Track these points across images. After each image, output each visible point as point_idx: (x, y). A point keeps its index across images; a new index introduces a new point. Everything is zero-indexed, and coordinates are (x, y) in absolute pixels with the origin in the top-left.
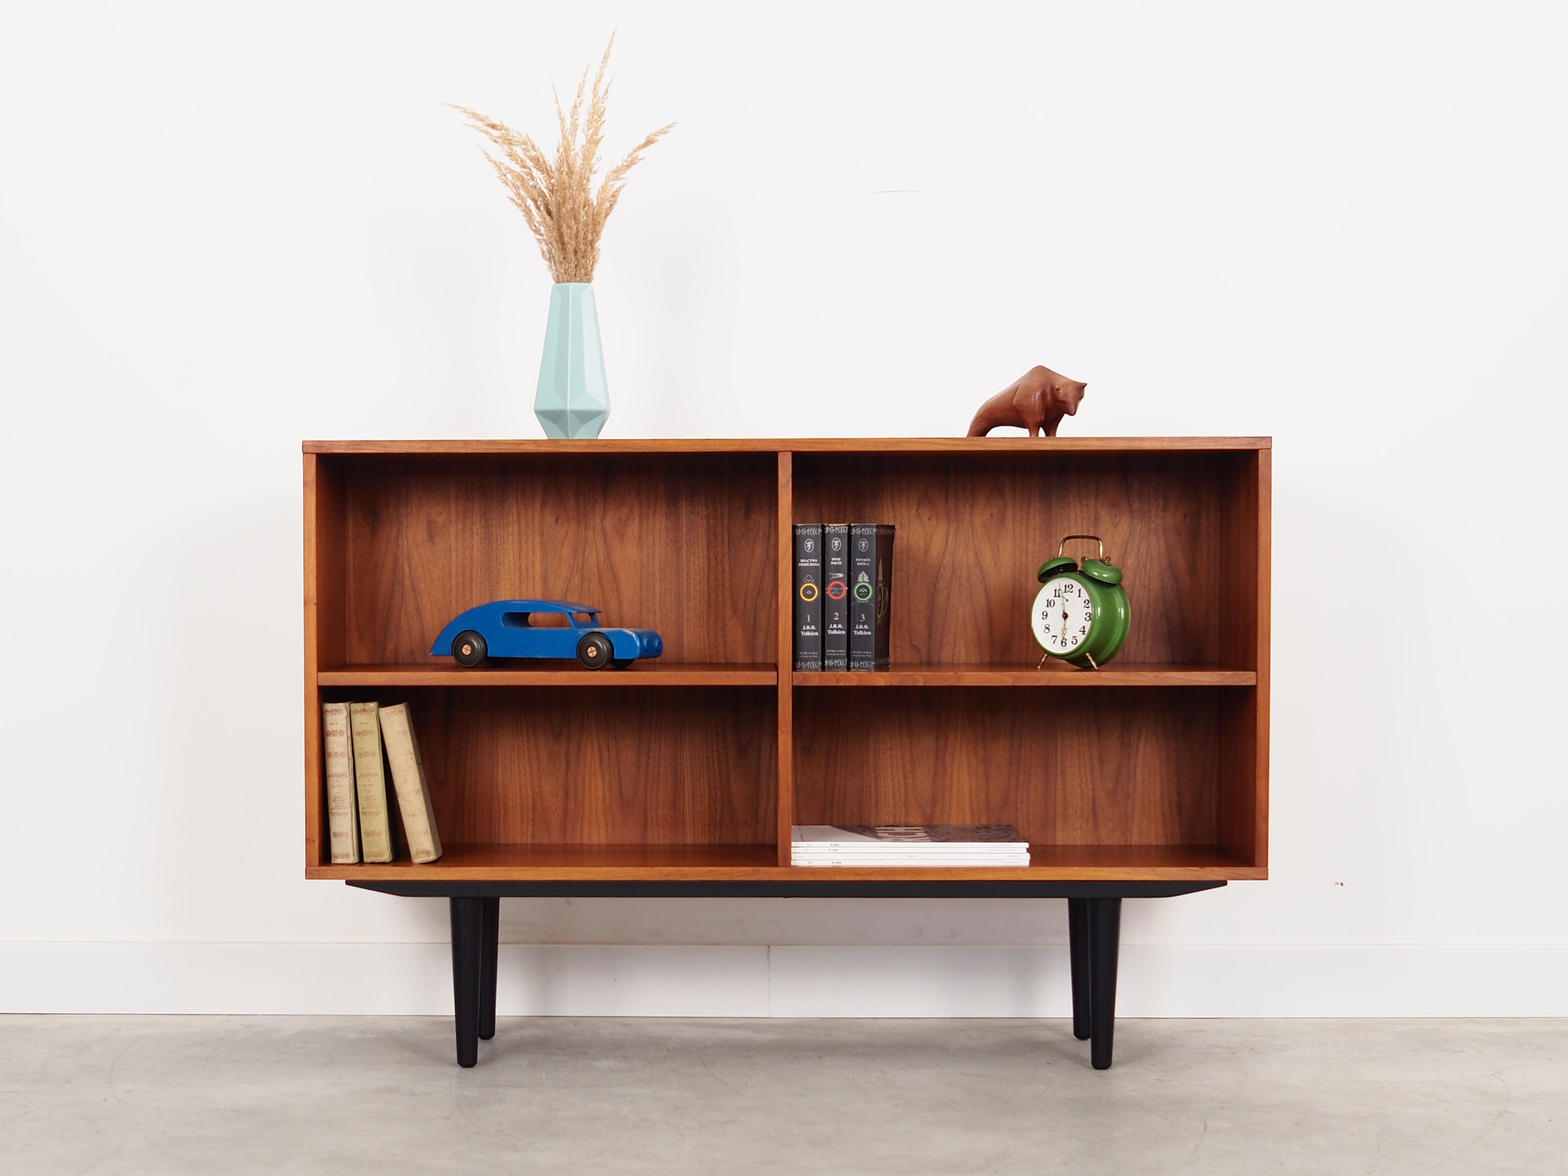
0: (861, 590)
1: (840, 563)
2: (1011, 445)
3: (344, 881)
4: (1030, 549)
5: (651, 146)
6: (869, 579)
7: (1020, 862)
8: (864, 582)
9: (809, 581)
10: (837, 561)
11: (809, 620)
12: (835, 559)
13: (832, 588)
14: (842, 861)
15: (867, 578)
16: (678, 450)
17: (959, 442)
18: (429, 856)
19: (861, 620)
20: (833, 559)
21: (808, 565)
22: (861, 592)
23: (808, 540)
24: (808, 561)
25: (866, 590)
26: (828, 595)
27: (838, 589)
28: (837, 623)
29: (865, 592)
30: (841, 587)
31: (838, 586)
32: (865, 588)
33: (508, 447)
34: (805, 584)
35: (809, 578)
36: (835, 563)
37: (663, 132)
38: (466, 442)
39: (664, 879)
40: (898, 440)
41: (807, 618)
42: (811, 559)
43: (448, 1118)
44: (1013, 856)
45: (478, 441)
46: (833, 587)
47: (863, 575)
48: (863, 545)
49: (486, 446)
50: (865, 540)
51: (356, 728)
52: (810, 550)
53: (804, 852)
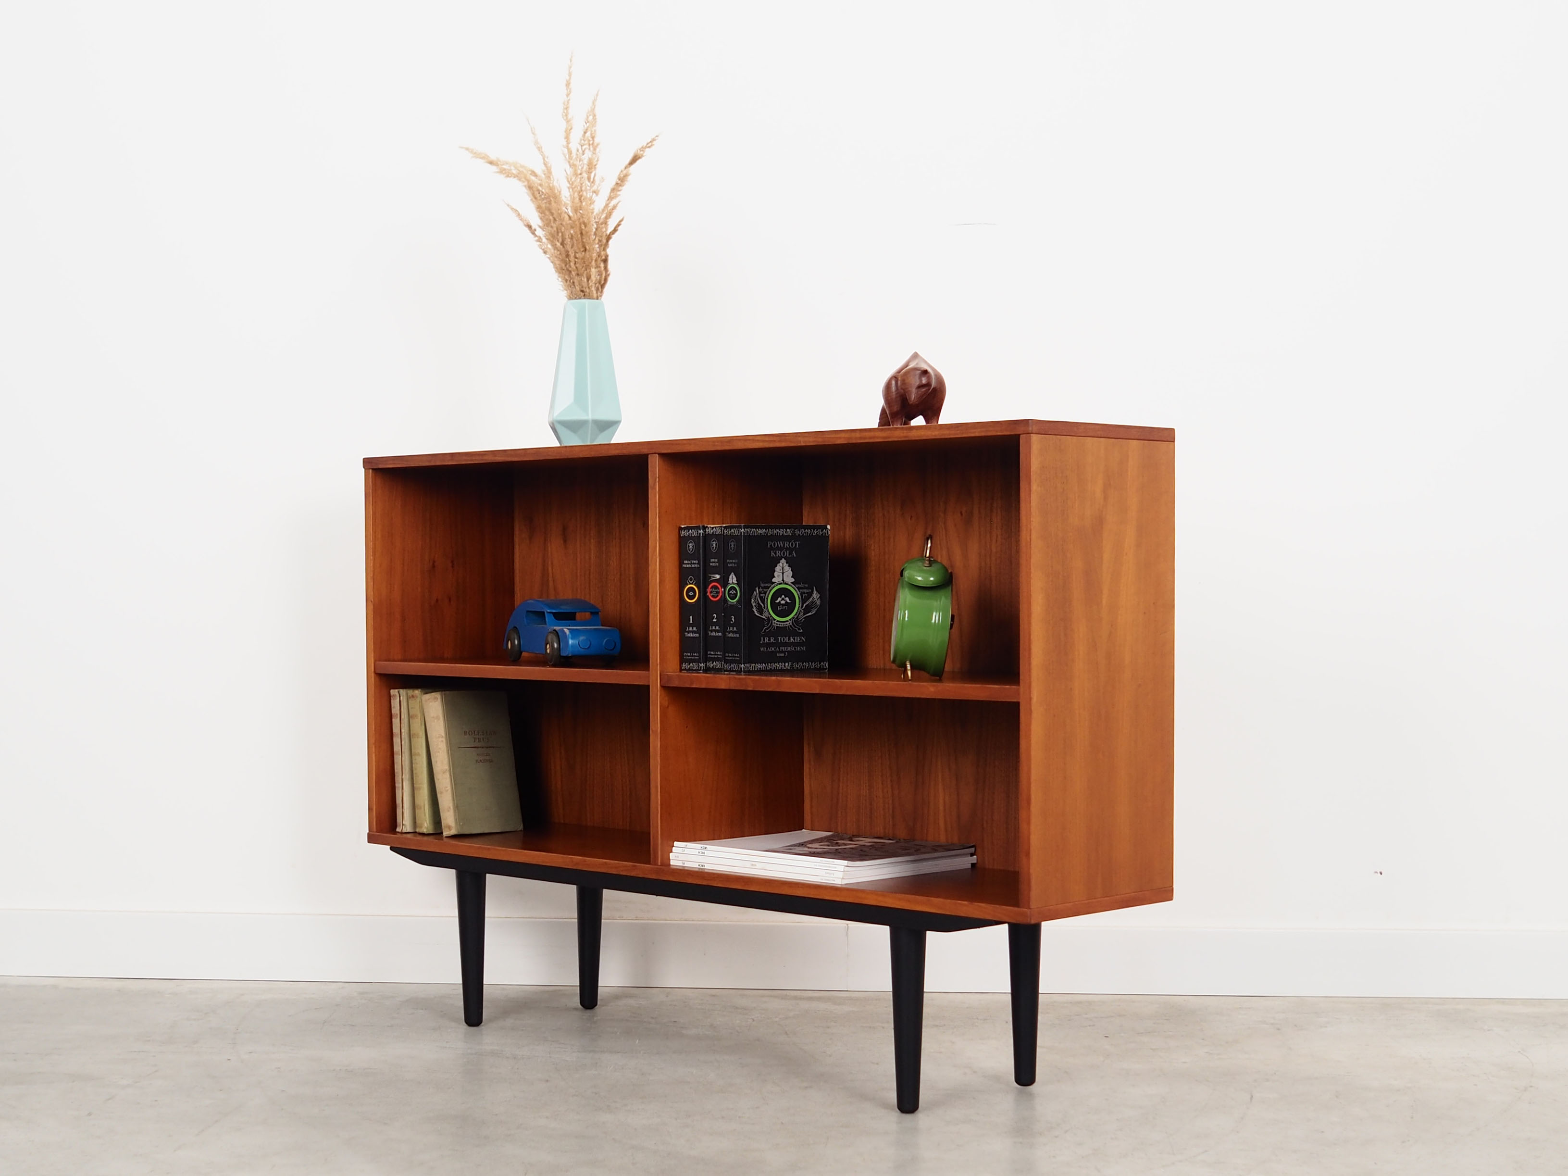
0: (731, 592)
1: (717, 564)
2: (815, 439)
3: (388, 847)
4: (994, 550)
5: (638, 162)
6: (737, 581)
7: (834, 881)
8: (733, 583)
9: (691, 582)
10: (714, 562)
11: (691, 622)
12: (713, 560)
13: (711, 590)
14: (705, 865)
15: (735, 579)
16: (581, 456)
17: (775, 439)
18: (450, 830)
19: (731, 622)
20: (712, 560)
21: (690, 566)
22: (731, 594)
23: (689, 541)
24: (689, 562)
25: (734, 592)
26: (708, 596)
27: (716, 590)
28: (715, 624)
29: (734, 594)
30: (719, 589)
31: (715, 587)
32: (734, 590)
33: (477, 458)
34: (687, 585)
35: (691, 579)
36: (713, 564)
37: (650, 144)
38: (452, 455)
39: (575, 868)
40: (729, 438)
41: (690, 619)
42: (693, 560)
43: (547, 1081)
44: (830, 874)
45: (459, 453)
46: (712, 588)
47: (732, 577)
48: (732, 546)
49: (464, 458)
50: (734, 542)
51: (411, 714)
52: (692, 551)
53: (681, 852)
